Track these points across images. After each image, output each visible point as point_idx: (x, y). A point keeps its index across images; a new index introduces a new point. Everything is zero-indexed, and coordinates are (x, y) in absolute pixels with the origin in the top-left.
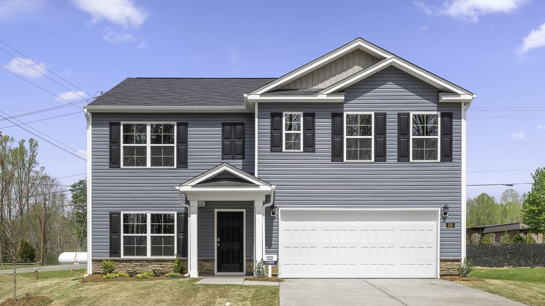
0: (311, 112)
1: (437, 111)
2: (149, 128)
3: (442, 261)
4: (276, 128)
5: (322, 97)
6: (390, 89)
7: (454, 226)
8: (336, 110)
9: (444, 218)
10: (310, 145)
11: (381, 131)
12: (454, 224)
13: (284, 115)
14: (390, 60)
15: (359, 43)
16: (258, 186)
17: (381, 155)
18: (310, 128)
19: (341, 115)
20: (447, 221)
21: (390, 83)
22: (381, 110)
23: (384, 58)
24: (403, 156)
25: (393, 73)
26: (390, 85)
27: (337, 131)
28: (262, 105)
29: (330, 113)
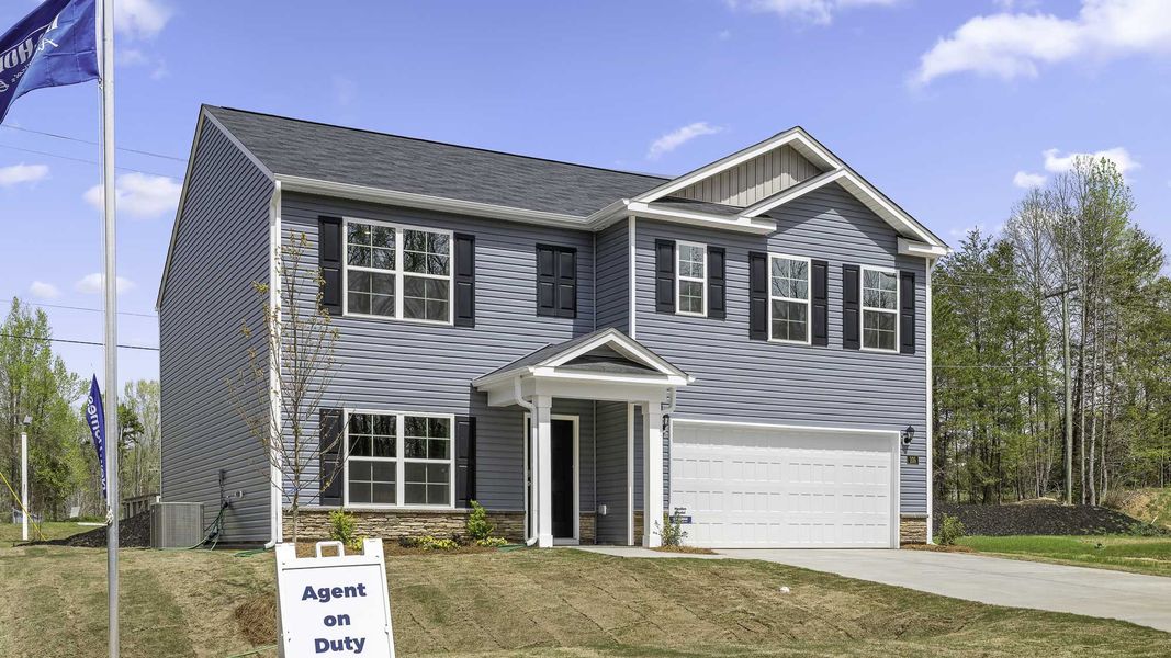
0: (720, 246)
1: (896, 268)
2: (400, 238)
3: (903, 519)
4: (665, 270)
5: (743, 222)
6: (831, 221)
7: (917, 463)
8: (757, 248)
9: (905, 448)
10: (718, 310)
11: (820, 295)
12: (917, 458)
13: (678, 246)
14: (839, 174)
15: (796, 135)
16: (664, 376)
17: (821, 338)
18: (718, 276)
19: (764, 258)
20: (909, 453)
21: (832, 211)
22: (821, 256)
23: (829, 169)
24: (851, 341)
25: (837, 194)
26: (832, 215)
27: (758, 287)
28: (644, 222)
29: (746, 252)
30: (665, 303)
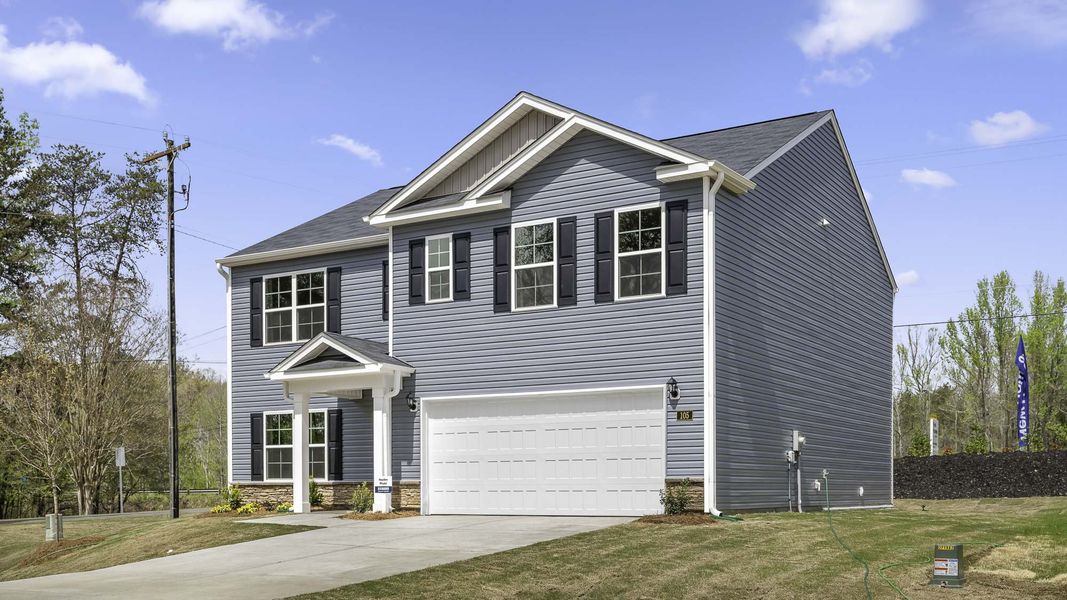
0: (463, 231)
1: (661, 200)
2: (294, 282)
3: (669, 484)
4: (416, 267)
5: (470, 205)
6: (585, 172)
7: (691, 418)
8: (501, 223)
9: (674, 403)
10: (462, 292)
11: (568, 255)
12: (690, 413)
13: (427, 242)
14: (571, 121)
15: (525, 101)
17: (568, 297)
18: (462, 261)
19: (507, 230)
20: (679, 408)
21: (583, 161)
22: (567, 213)
23: (557, 121)
24: (603, 294)
25: (583, 144)
26: (583, 165)
27: (501, 263)
28: (398, 229)
29: (491, 230)
30: (416, 297)
